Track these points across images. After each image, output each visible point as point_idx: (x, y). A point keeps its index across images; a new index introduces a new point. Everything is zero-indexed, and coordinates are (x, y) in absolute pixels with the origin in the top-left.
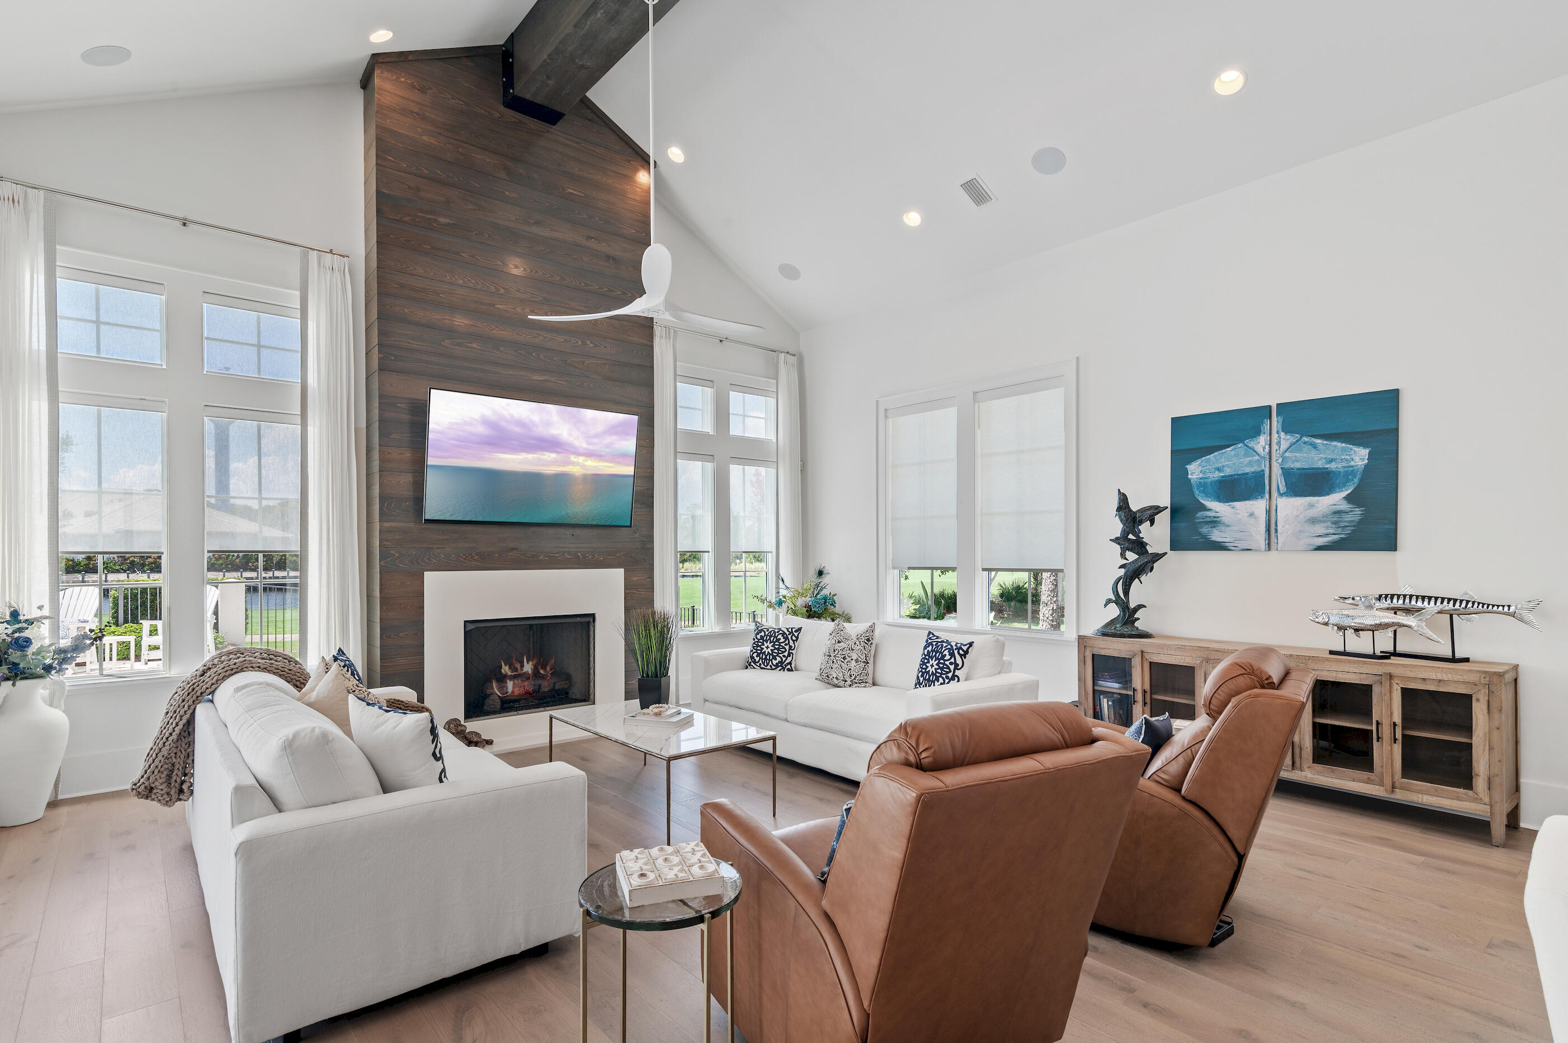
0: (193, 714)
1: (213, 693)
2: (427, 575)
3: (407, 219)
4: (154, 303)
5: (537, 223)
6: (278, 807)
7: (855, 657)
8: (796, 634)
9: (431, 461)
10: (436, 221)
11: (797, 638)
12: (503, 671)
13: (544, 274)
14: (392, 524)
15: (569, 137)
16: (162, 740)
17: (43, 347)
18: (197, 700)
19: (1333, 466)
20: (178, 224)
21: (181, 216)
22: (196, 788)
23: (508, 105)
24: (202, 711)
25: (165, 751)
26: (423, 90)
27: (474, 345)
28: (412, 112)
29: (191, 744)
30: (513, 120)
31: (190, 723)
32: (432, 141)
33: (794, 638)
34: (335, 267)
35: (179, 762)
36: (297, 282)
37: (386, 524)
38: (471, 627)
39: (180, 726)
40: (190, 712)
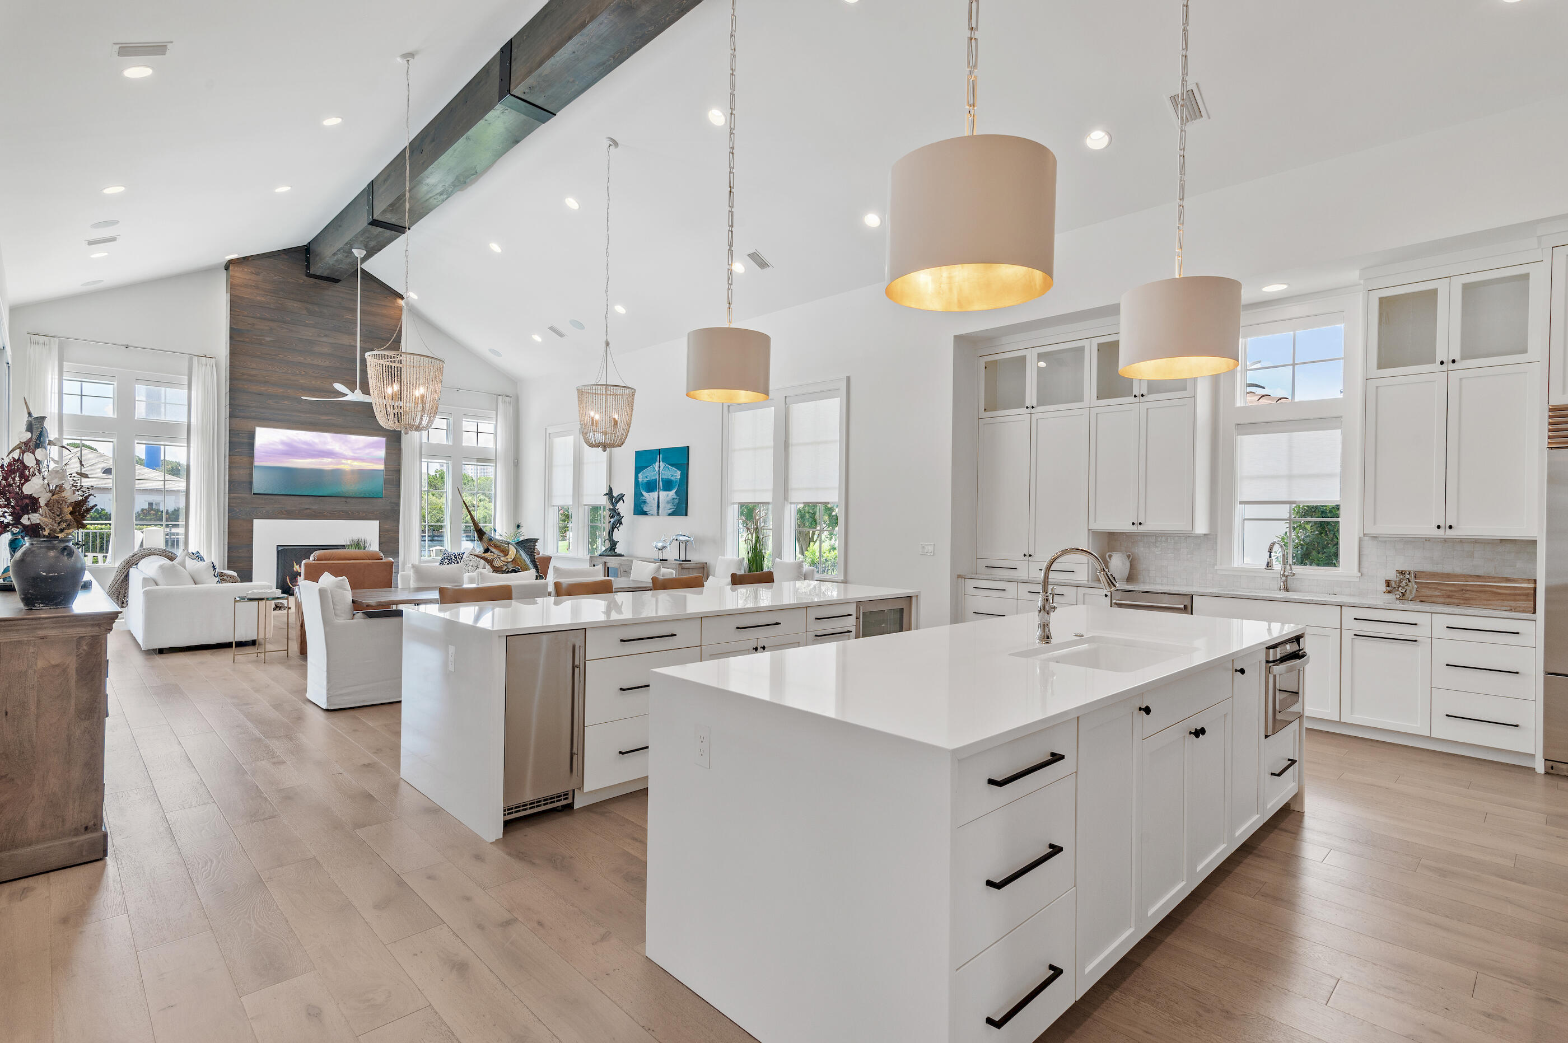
0: (128, 572)
1: (137, 564)
2: (255, 521)
3: (247, 340)
4: (109, 390)
5: (326, 336)
6: (157, 585)
7: (471, 565)
8: (461, 556)
9: (256, 464)
10: (264, 340)
11: (462, 558)
12: (295, 569)
13: (330, 362)
14: (235, 495)
15: (347, 288)
16: (115, 581)
17: (56, 411)
18: (130, 567)
19: (672, 478)
20: (124, 347)
21: (125, 343)
22: (129, 603)
23: (307, 276)
24: (133, 571)
25: (116, 586)
26: (257, 274)
27: (286, 402)
28: (251, 286)
29: (127, 584)
30: (312, 283)
31: (127, 576)
32: (263, 299)
33: (460, 558)
34: (208, 364)
35: (122, 592)
36: (186, 372)
37: (232, 495)
38: (280, 548)
39: (123, 577)
40: (127, 571)
